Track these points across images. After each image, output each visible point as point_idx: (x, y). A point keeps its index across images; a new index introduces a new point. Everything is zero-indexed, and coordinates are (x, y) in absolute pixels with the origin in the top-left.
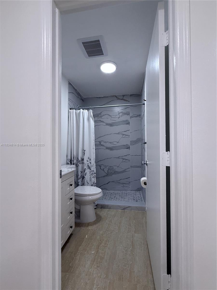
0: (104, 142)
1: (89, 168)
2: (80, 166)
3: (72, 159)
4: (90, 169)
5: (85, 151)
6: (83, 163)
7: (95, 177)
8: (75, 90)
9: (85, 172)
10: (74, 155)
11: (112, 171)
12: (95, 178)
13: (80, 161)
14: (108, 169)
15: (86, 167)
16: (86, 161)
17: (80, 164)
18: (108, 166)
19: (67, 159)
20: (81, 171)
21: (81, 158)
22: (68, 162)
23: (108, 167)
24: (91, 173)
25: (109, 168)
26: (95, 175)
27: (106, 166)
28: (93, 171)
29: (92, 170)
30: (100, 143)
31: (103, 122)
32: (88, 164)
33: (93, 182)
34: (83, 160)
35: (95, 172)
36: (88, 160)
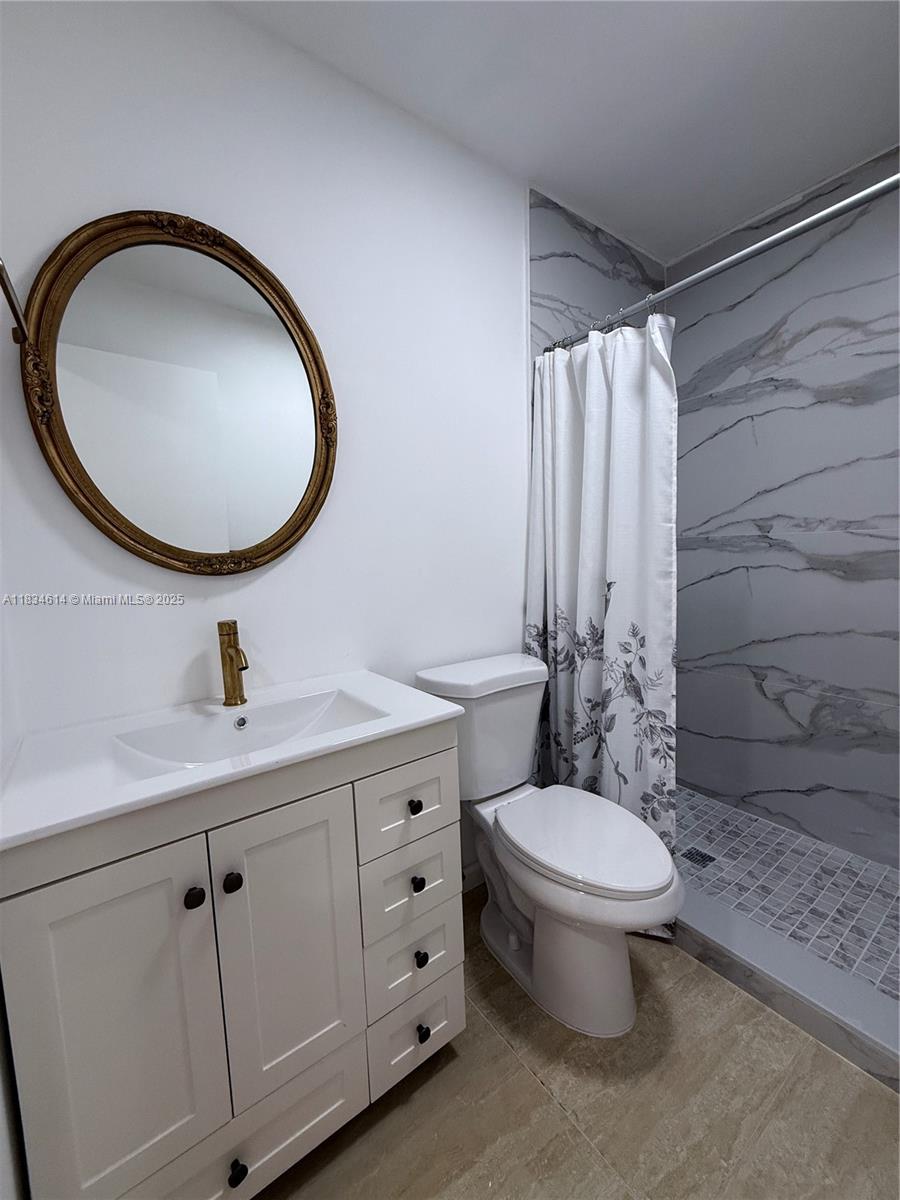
0: (798, 526)
1: (636, 692)
2: (585, 669)
3: (551, 627)
4: (642, 702)
5: (609, 585)
6: (599, 657)
7: (673, 754)
8: (587, 237)
9: (610, 711)
10: (556, 606)
11: (848, 720)
12: (672, 764)
13: (585, 644)
14: (817, 702)
15: (613, 682)
16: (618, 649)
17: (583, 658)
18: (814, 682)
19: (526, 627)
20: (589, 701)
21: (593, 627)
22: (529, 640)
23: (814, 691)
24: (644, 722)
25: (821, 697)
26: (673, 741)
27: (800, 684)
28: (660, 715)
29: (651, 704)
30: (760, 528)
31: (791, 385)
32: (628, 666)
33: (654, 780)
34: (598, 637)
35: (672, 721)
36: (632, 641)
